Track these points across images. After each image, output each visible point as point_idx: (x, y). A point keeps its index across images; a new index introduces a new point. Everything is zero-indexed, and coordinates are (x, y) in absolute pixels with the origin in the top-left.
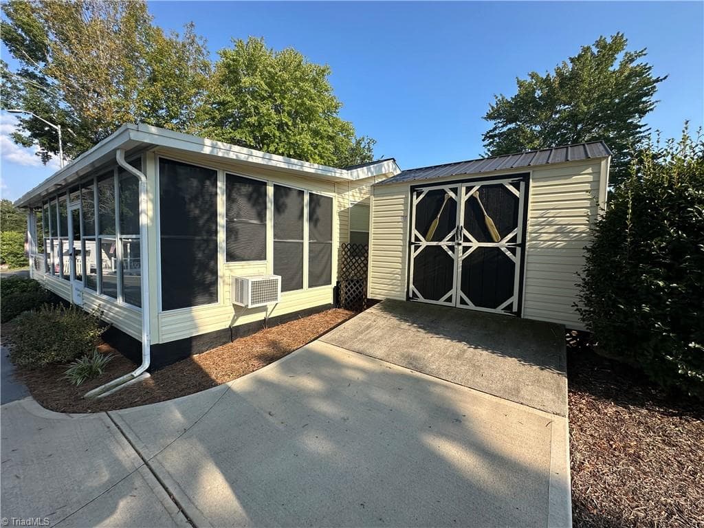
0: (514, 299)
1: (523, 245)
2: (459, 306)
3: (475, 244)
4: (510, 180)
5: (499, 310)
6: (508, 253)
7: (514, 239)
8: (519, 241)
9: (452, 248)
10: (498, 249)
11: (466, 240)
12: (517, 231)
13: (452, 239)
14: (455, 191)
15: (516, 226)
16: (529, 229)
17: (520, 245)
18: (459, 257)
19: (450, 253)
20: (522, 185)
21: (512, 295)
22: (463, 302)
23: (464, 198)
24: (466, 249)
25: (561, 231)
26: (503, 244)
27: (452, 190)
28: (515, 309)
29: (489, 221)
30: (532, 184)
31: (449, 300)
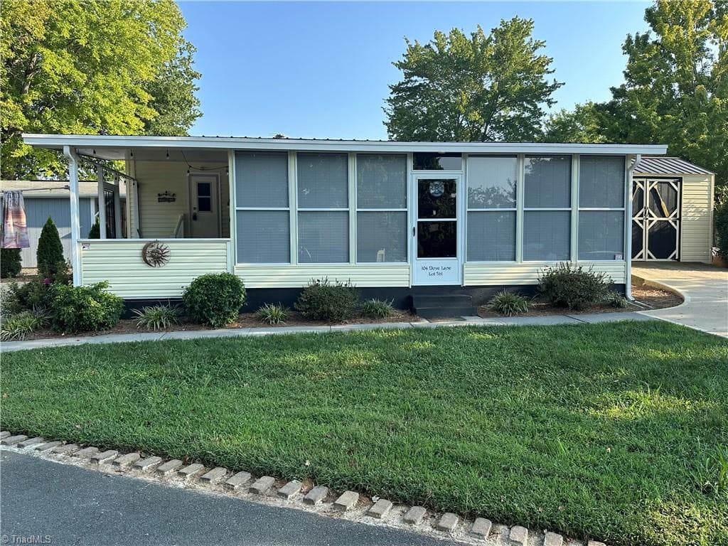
0: (676, 252)
1: (680, 219)
2: (647, 260)
3: (656, 219)
4: (673, 180)
5: (669, 259)
6: (673, 224)
7: (675, 216)
8: (678, 217)
9: (641, 222)
10: (668, 221)
11: (651, 216)
12: (677, 211)
13: (641, 216)
14: (642, 183)
15: (676, 208)
16: (683, 209)
17: (679, 219)
18: (646, 228)
19: (640, 225)
20: (679, 183)
21: (675, 249)
22: (649, 257)
23: (649, 189)
24: (651, 222)
25: (697, 210)
26: (670, 219)
27: (640, 182)
28: (677, 258)
29: (663, 204)
30: (683, 184)
31: (641, 257)
